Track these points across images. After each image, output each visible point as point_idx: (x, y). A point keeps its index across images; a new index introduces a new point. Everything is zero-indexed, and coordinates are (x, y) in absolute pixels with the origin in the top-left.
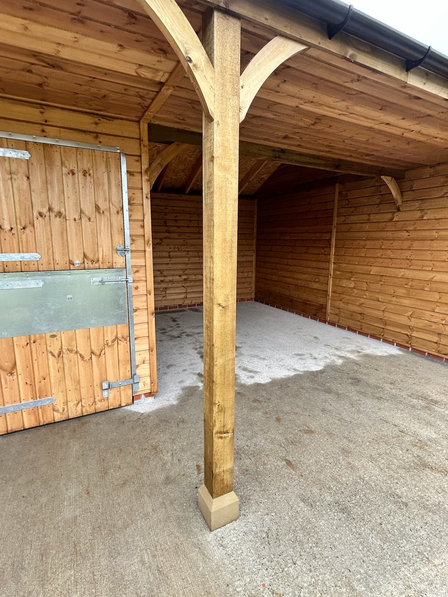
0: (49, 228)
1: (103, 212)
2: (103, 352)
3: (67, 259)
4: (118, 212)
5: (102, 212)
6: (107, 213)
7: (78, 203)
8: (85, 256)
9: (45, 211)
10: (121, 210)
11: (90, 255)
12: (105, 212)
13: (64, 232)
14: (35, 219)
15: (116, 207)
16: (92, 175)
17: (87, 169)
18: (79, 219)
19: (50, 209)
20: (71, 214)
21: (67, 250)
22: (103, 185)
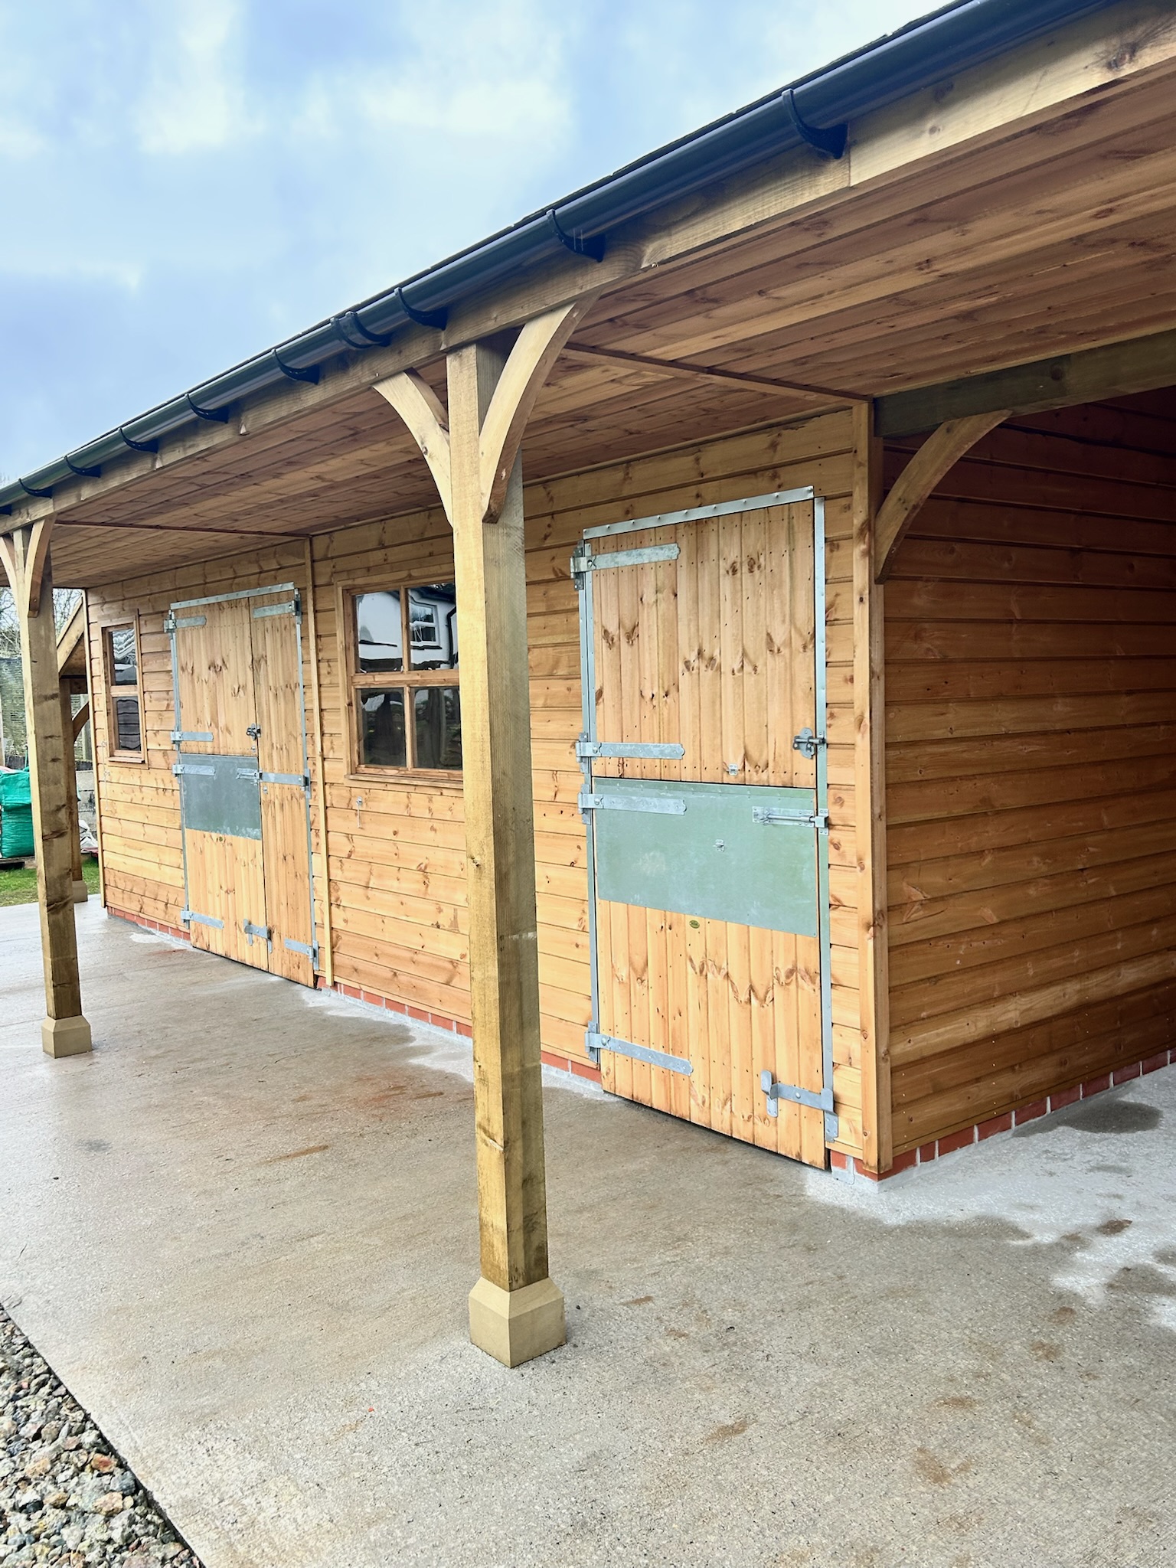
0: (697, 692)
1: (779, 650)
2: (770, 994)
3: (718, 760)
4: (805, 647)
5: (776, 651)
6: (785, 651)
7: (740, 637)
8: (746, 756)
9: (692, 656)
10: (811, 639)
11: (754, 753)
12: (781, 649)
13: (717, 698)
14: (681, 674)
15: (801, 635)
16: (763, 565)
17: (755, 556)
18: (739, 671)
19: (700, 653)
20: (729, 660)
21: (719, 740)
22: (781, 586)
